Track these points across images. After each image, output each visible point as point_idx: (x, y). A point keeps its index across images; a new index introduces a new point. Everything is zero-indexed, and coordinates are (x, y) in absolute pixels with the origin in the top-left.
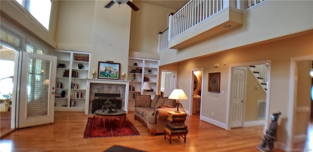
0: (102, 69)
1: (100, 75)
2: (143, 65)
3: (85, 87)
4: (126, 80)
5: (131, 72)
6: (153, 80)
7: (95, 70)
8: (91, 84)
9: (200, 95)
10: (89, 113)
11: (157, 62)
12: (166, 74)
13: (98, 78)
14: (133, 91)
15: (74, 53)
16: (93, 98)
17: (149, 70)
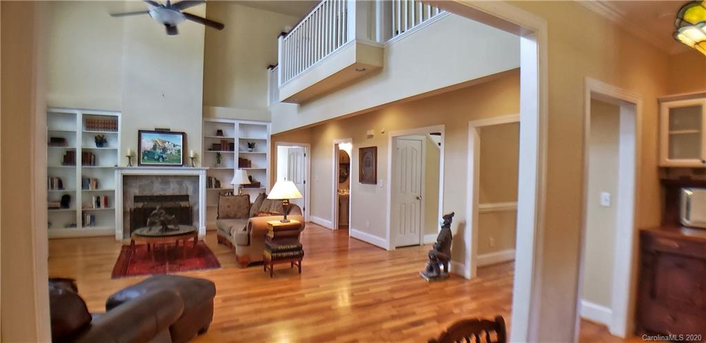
0: (146, 146)
1: (143, 158)
2: (235, 134)
3: (113, 184)
4: (199, 166)
5: (210, 150)
6: (258, 164)
7: (132, 148)
8: (125, 178)
10: (124, 237)
11: (265, 127)
12: (289, 149)
13: (139, 164)
14: (216, 187)
15: (83, 115)
16: (131, 205)
17: (249, 144)
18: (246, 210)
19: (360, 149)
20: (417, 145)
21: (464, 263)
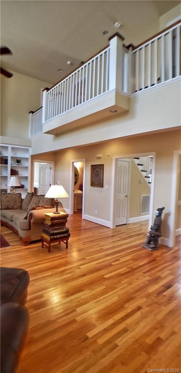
2: (8, 154)
6: (23, 173)
9: (82, 191)
11: (28, 150)
12: (40, 165)
17: (17, 160)
18: (20, 204)
19: (92, 166)
20: (126, 164)
21: (168, 238)
